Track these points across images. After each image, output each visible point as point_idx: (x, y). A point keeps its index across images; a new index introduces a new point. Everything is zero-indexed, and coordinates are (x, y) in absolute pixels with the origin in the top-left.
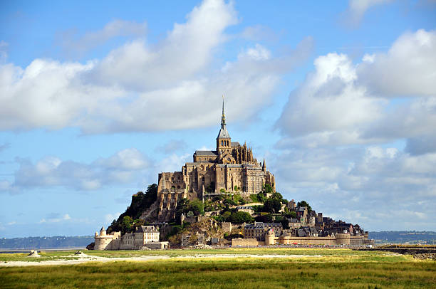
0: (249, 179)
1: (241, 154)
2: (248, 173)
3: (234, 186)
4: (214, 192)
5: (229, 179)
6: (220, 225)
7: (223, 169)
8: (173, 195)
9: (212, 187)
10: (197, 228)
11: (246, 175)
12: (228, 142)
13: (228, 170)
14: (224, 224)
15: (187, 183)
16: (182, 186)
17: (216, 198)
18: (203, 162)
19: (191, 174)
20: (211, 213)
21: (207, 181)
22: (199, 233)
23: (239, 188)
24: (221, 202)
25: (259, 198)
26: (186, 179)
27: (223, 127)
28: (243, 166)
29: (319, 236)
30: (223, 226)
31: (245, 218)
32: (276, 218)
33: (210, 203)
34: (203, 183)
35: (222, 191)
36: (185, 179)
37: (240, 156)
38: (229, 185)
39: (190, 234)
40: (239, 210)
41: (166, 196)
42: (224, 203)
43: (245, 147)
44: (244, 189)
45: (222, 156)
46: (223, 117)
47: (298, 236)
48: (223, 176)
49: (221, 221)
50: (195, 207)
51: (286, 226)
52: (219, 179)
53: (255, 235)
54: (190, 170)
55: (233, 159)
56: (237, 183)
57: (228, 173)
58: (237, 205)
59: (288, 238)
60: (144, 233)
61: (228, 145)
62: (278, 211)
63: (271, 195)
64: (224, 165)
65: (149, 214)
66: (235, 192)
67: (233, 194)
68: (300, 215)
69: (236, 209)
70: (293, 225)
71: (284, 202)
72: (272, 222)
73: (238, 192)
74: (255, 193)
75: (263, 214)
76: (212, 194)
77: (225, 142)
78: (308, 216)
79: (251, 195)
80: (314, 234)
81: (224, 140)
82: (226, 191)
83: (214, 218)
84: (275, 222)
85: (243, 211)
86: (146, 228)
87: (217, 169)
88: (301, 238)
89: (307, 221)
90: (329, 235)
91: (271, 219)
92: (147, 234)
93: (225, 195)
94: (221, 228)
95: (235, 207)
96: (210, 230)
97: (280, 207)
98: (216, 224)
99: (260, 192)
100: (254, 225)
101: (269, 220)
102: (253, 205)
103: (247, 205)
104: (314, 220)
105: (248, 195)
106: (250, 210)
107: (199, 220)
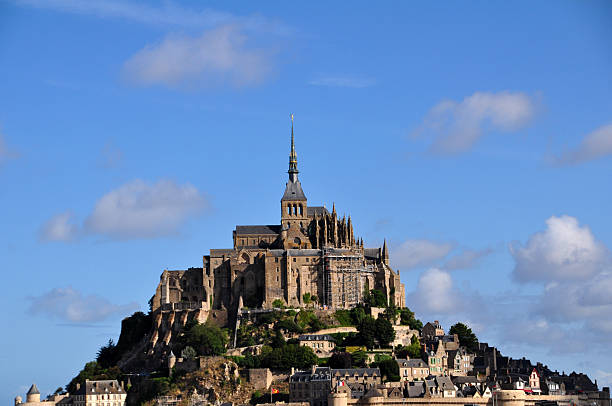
0: (334, 277)
1: (326, 230)
2: (333, 266)
3: (303, 293)
4: (260, 307)
5: (291, 279)
6: (245, 374)
7: (280, 258)
8: (179, 316)
9: (257, 296)
10: (194, 384)
11: (327, 272)
12: (301, 205)
13: (290, 260)
14: (254, 373)
15: (210, 292)
16: (199, 296)
17: (262, 320)
18: (247, 247)
19: (218, 271)
20: (242, 349)
21: (250, 285)
22: (199, 393)
23: (313, 299)
24: (271, 326)
25: (352, 317)
26: (208, 283)
27: (291, 179)
28: (320, 253)
29: (458, 395)
30: (252, 376)
31: (305, 359)
32: (378, 357)
33: (249, 328)
34: (242, 290)
35: (277, 304)
36: (206, 283)
37: (322, 232)
38: (292, 291)
39: (179, 397)
40: (302, 344)
41: (166, 317)
42: (276, 328)
43: (334, 215)
44: (324, 298)
45: (285, 234)
46: (291, 158)
47: (406, 395)
48: (279, 274)
49: (248, 367)
50: (201, 337)
51: (389, 371)
52: (272, 280)
53: (312, 395)
54: (215, 264)
55: (305, 239)
56: (309, 288)
57: (290, 267)
58: (301, 332)
59: (380, 399)
60: (88, 397)
61: (302, 213)
62: (385, 344)
63: (382, 310)
64: (282, 251)
65: (135, 356)
66: (304, 305)
67: (298, 310)
68: (429, 351)
69: (297, 342)
70: (411, 372)
71: (414, 325)
72: (365, 366)
73: (310, 305)
74: (346, 308)
75: (350, 350)
76: (256, 310)
77: (295, 206)
78: (452, 354)
79: (339, 313)
80: (446, 392)
81: (292, 203)
82: (285, 304)
83: (234, 359)
84: (373, 365)
85: (310, 344)
86: (95, 385)
87: (266, 260)
88: (409, 400)
89: (446, 363)
90: (477, 394)
91: (363, 360)
92: (94, 397)
93: (281, 312)
94: (248, 380)
95: (297, 337)
96: (222, 385)
97: (391, 335)
98: (236, 372)
99: (358, 306)
100: (311, 372)
101: (358, 362)
102: (337, 332)
103: (322, 332)
104: (465, 362)
105: (330, 313)
106: (326, 343)
107: (203, 365)
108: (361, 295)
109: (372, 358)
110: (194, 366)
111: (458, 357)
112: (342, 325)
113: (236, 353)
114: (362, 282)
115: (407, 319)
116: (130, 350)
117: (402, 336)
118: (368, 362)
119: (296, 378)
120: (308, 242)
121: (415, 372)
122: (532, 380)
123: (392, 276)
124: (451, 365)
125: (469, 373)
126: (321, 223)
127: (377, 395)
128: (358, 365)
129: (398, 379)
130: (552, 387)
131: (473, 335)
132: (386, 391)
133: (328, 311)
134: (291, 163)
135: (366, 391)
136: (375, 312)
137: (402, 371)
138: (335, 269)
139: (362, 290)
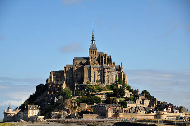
0: (106, 75)
1: (103, 59)
2: (106, 71)
3: (96, 79)
4: (82, 83)
5: (92, 75)
6: (79, 105)
7: (89, 68)
8: (56, 85)
9: (82, 80)
10: (63, 107)
11: (104, 73)
12: (95, 51)
13: (92, 69)
14: (82, 105)
16: (63, 80)
17: (83, 88)
18: (78, 64)
20: (77, 97)
21: (79, 76)
22: (64, 110)
25: (111, 88)
27: (92, 42)
28: (102, 67)
29: (146, 113)
30: (81, 105)
31: (98, 101)
32: (120, 101)
33: (79, 90)
34: (76, 78)
35: (88, 83)
36: (65, 75)
37: (102, 60)
38: (92, 79)
40: (96, 95)
41: (52, 86)
42: (87, 91)
43: (106, 55)
44: (102, 81)
45: (90, 60)
46: (93, 36)
47: (130, 112)
48: (89, 73)
49: (80, 102)
51: (124, 105)
52: (86, 75)
53: (100, 112)
54: (68, 69)
55: (97, 62)
56: (98, 78)
57: (92, 71)
58: (95, 92)
59: (122, 114)
60: (29, 110)
61: (95, 54)
62: (122, 96)
63: (121, 85)
64: (89, 66)
65: (42, 98)
66: (96, 83)
67: (95, 85)
68: (136, 99)
69: (94, 95)
70: (131, 105)
71: (131, 90)
72: (116, 103)
73: (98, 83)
74: (110, 84)
75: (112, 98)
76: (81, 85)
77: (93, 51)
78: (143, 100)
79: (107, 86)
80: (142, 112)
81: (93, 50)
82: (90, 83)
83: (75, 100)
84: (119, 103)
85: (99, 96)
86: (31, 107)
87: (85, 69)
88: (131, 114)
89: (141, 103)
90: (152, 113)
91: (116, 101)
92: (31, 110)
93: (89, 86)
94: (80, 107)
95: (94, 93)
96: (71, 108)
97: (124, 93)
98: (76, 104)
99: (114, 84)
100: (100, 105)
101: (114, 102)
102: (107, 92)
103: (102, 92)
104: (147, 103)
105: (104, 86)
106: (104, 96)
107: (65, 102)
108: (114, 81)
109: (118, 101)
110: (63, 102)
111: (145, 101)
112: (108, 90)
113: (75, 98)
114: (115, 76)
115: (128, 88)
116: (40, 96)
117: (127, 94)
118: (117, 102)
119: (95, 106)
120: (98, 63)
121: (132, 105)
122: (169, 108)
123: (124, 75)
124: (143, 103)
125: (148, 106)
126: (102, 57)
127: (121, 112)
128: (114, 103)
129: (127, 108)
130: (175, 111)
131: (149, 94)
132: (124, 111)
133: (104, 85)
134: (92, 38)
135: (117, 111)
136: (119, 86)
137: (128, 105)
138: (106, 72)
139: (115, 79)
